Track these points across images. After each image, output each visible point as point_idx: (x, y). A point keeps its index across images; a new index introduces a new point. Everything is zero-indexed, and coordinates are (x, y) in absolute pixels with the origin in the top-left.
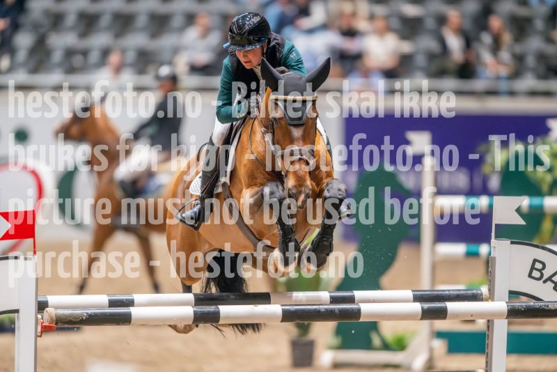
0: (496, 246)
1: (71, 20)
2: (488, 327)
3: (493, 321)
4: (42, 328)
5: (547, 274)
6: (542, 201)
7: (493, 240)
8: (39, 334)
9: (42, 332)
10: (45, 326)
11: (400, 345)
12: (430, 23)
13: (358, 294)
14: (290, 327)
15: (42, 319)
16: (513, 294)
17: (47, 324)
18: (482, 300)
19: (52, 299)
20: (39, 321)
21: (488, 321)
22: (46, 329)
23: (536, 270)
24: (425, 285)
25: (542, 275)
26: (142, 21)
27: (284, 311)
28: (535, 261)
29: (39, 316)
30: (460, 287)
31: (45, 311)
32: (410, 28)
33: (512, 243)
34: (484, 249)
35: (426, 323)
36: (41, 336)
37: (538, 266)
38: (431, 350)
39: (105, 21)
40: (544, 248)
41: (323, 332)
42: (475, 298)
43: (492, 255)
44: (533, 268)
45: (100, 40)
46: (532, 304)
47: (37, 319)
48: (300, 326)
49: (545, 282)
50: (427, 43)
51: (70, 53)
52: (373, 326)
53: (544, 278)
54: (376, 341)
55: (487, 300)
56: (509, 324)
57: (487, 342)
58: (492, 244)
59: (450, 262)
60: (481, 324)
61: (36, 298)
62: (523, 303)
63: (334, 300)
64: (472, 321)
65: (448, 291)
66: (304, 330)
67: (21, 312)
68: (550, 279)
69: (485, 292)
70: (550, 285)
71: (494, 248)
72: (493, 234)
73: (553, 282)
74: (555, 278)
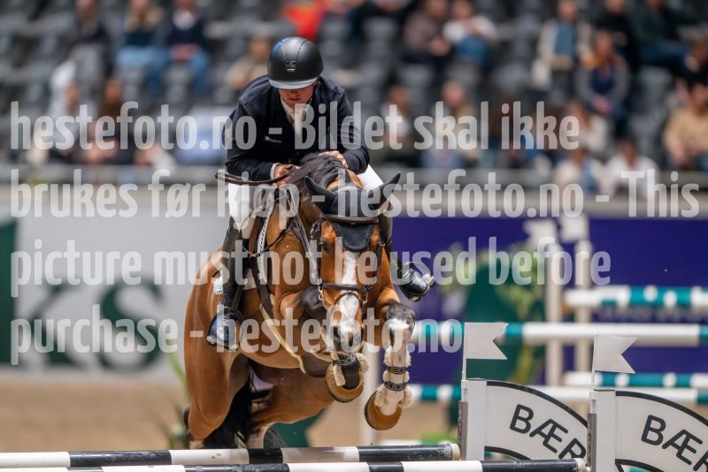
0: (468, 387)
5: (535, 424)
6: (521, 329)
7: (464, 380)
13: (287, 452)
16: (488, 450)
18: (451, 459)
23: (520, 419)
25: (528, 426)
28: (520, 407)
33: (489, 384)
34: (445, 392)
37: (524, 414)
40: (531, 391)
43: (463, 400)
44: (516, 417)
46: (515, 463)
49: (532, 435)
53: (531, 430)
55: (457, 459)
58: (463, 386)
65: (412, 447)
68: (538, 431)
69: (455, 447)
70: (539, 439)
71: (466, 390)
72: (464, 372)
73: (542, 435)
74: (546, 431)
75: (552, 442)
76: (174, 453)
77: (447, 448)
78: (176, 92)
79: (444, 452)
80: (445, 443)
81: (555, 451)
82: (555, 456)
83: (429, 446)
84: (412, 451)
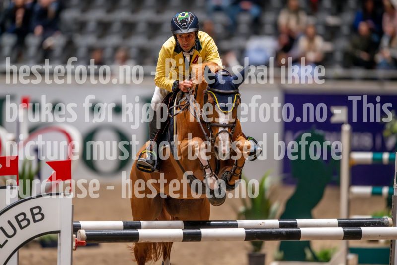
2: (391, 245)
3: (395, 241)
4: (76, 243)
7: (395, 184)
8: (74, 248)
9: (77, 246)
10: (79, 242)
11: (326, 257)
13: (300, 221)
14: (248, 244)
15: (76, 237)
17: (80, 241)
18: (387, 226)
19: (84, 224)
20: (74, 239)
21: (391, 241)
22: (79, 245)
24: (344, 215)
26: (142, 27)
27: (247, 233)
29: (75, 235)
31: (78, 232)
32: (331, 33)
34: (385, 190)
35: (345, 241)
36: (75, 250)
38: (347, 261)
41: (271, 248)
43: (394, 194)
47: (73, 237)
48: (254, 244)
51: (91, 50)
52: (307, 244)
54: (309, 255)
55: (391, 226)
57: (390, 255)
58: (394, 187)
59: (361, 198)
60: (382, 243)
61: (73, 223)
63: (282, 226)
66: (258, 246)
67: (62, 232)
69: (390, 220)
71: (396, 189)
72: (395, 179)
76: (239, 222)
77: (385, 220)
78: (243, 28)
79: (384, 222)
80: (385, 217)
83: (376, 219)
84: (367, 222)
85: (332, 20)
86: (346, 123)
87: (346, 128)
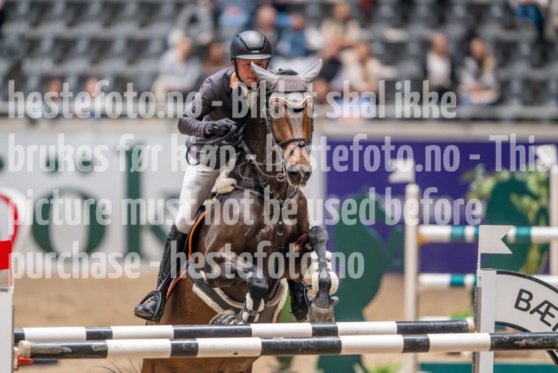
0: (482, 275)
1: (47, 45)
2: (474, 359)
3: (479, 353)
4: (19, 361)
5: (534, 304)
7: (479, 270)
8: (16, 367)
9: (18, 366)
10: (22, 360)
12: (414, 48)
13: (341, 326)
15: (19, 352)
16: (500, 325)
17: (23, 358)
18: (467, 331)
19: (28, 332)
20: (15, 354)
21: (474, 353)
22: (23, 363)
23: (523, 302)
24: (409, 317)
25: (529, 306)
26: (119, 46)
27: (263, 344)
28: (522, 291)
29: (16, 349)
30: (444, 319)
31: (21, 344)
32: (393, 53)
33: (498, 273)
34: (469, 279)
35: (410, 355)
36: (17, 370)
37: (525, 296)
39: (82, 46)
40: (530, 278)
41: (305, 366)
42: (461, 329)
43: (478, 285)
44: (519, 298)
45: (77, 65)
47: (13, 352)
48: (280, 360)
49: (532, 313)
50: (411, 68)
51: (46, 79)
52: (357, 359)
53: (531, 309)
55: (472, 331)
56: (496, 356)
58: (478, 275)
59: (434, 292)
60: (466, 357)
61: (13, 330)
62: (509, 333)
63: (317, 332)
64: (458, 354)
65: (433, 322)
66: (286, 363)
68: (536, 309)
70: (537, 316)
71: (480, 277)
72: (479, 264)
73: (540, 312)
74: (543, 309)
75: (547, 318)
76: (255, 327)
77: (464, 323)
79: (462, 326)
81: (550, 325)
82: (550, 329)
85: (394, 35)
86: (412, 183)
87: (413, 190)
